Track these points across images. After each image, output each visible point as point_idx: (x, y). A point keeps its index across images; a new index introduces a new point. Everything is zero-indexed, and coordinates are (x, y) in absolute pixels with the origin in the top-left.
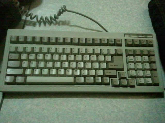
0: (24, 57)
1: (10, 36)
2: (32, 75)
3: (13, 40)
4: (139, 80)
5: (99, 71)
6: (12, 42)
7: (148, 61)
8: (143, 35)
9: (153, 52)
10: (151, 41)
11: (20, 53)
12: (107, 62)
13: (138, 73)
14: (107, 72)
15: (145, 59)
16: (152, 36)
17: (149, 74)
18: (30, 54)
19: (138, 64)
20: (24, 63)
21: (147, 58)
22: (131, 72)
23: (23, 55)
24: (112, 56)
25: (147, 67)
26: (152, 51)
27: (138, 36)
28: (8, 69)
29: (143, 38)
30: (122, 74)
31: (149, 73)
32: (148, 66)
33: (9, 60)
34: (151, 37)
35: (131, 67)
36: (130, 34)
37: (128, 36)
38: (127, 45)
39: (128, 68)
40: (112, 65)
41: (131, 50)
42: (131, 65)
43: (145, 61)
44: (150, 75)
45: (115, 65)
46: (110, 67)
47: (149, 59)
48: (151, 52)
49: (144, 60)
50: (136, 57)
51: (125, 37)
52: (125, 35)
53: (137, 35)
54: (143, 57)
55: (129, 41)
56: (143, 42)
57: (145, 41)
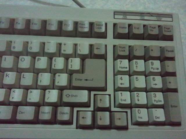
4: (138, 115)
5: (50, 92)
7: (159, 70)
8: (153, 15)
9: (173, 51)
10: (169, 29)
12: (71, 73)
13: (136, 98)
14: (68, 96)
15: (154, 67)
16: (172, 17)
17: (160, 101)
19: (137, 78)
21: (157, 64)
22: (120, 95)
24: (83, 58)
25: (156, 84)
26: (169, 50)
27: (143, 18)
29: (152, 22)
30: (101, 100)
31: (159, 98)
32: (158, 82)
34: (170, 19)
35: (121, 84)
36: (125, 13)
37: (121, 17)
38: (118, 36)
39: (116, 87)
40: (81, 80)
41: (124, 47)
42: (121, 79)
43: (152, 70)
44: (162, 103)
45: (86, 80)
46: (75, 83)
47: (162, 66)
48: (167, 50)
49: (152, 68)
50: (134, 63)
51: (114, 18)
52: (114, 15)
53: (142, 14)
54: (150, 61)
55: (121, 27)
56: (152, 29)
57: (155, 28)
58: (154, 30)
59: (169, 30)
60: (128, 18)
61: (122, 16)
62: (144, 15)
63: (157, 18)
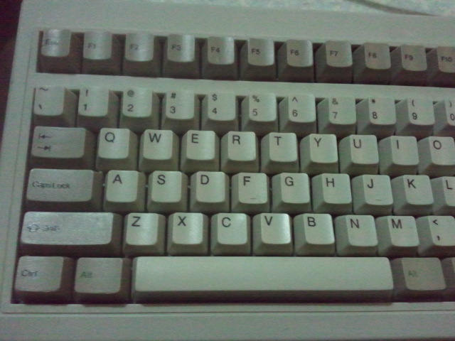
0: (116, 144)
1: (37, 35)
2: (165, 247)
3: (53, 51)
6: (46, 65)
11: (93, 127)
18: (147, 132)
20: (118, 179)
23: (110, 137)
28: (29, 215)
33: (34, 162)
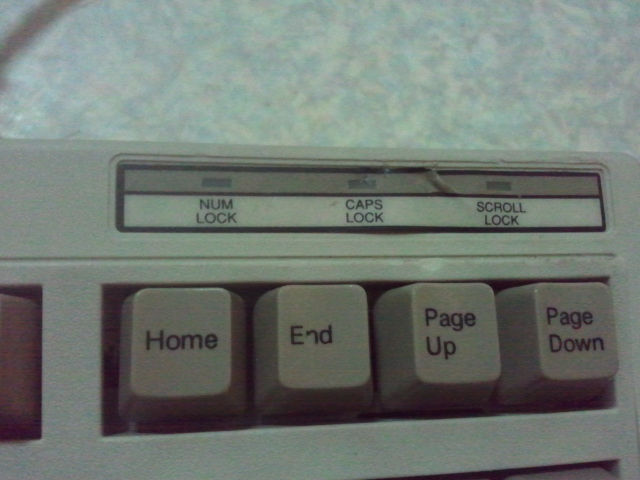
10: (586, 318)
37: (184, 210)
52: (121, 192)
55: (163, 341)
56: (447, 333)
57: (469, 319)
58: (463, 339)
59: (585, 332)
60: (242, 221)
61: (194, 201)
62: (382, 182)
63: (481, 208)
